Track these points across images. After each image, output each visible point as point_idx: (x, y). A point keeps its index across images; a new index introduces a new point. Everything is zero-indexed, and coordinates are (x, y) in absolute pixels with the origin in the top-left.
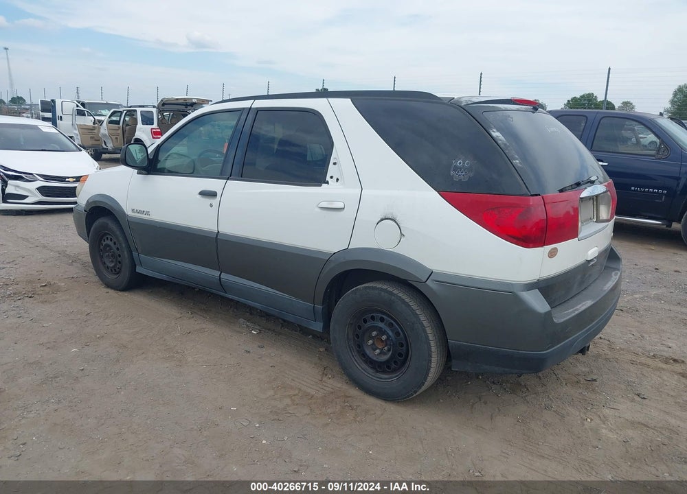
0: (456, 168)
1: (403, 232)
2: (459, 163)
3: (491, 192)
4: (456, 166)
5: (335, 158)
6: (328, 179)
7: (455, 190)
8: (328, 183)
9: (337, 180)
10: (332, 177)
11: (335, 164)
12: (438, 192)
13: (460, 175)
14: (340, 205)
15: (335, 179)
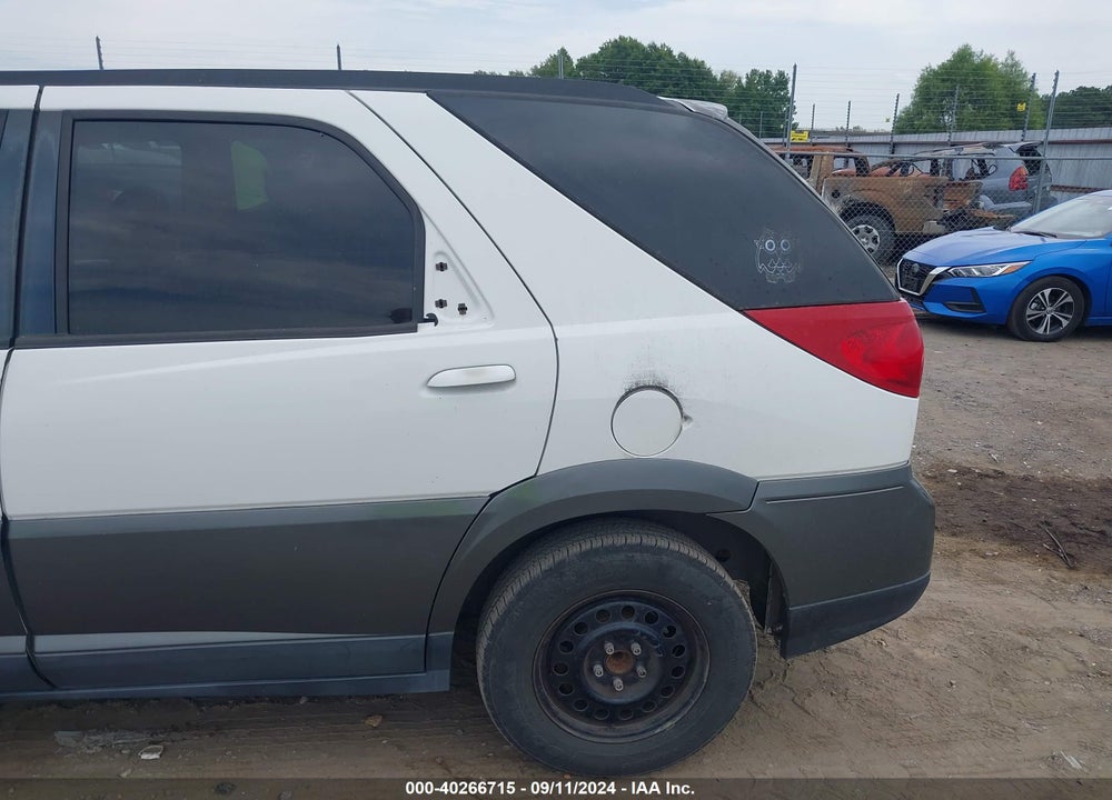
0: (765, 257)
1: (686, 411)
2: (768, 245)
3: (844, 300)
4: (764, 252)
5: (440, 253)
6: (429, 307)
7: (777, 304)
8: (433, 319)
9: (462, 309)
10: (441, 304)
11: (442, 267)
12: (740, 311)
13: (777, 271)
14: (503, 373)
15: (453, 306)
